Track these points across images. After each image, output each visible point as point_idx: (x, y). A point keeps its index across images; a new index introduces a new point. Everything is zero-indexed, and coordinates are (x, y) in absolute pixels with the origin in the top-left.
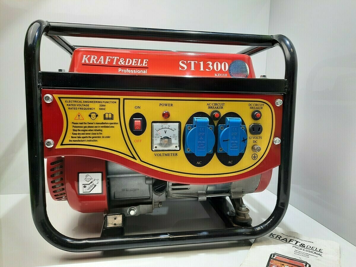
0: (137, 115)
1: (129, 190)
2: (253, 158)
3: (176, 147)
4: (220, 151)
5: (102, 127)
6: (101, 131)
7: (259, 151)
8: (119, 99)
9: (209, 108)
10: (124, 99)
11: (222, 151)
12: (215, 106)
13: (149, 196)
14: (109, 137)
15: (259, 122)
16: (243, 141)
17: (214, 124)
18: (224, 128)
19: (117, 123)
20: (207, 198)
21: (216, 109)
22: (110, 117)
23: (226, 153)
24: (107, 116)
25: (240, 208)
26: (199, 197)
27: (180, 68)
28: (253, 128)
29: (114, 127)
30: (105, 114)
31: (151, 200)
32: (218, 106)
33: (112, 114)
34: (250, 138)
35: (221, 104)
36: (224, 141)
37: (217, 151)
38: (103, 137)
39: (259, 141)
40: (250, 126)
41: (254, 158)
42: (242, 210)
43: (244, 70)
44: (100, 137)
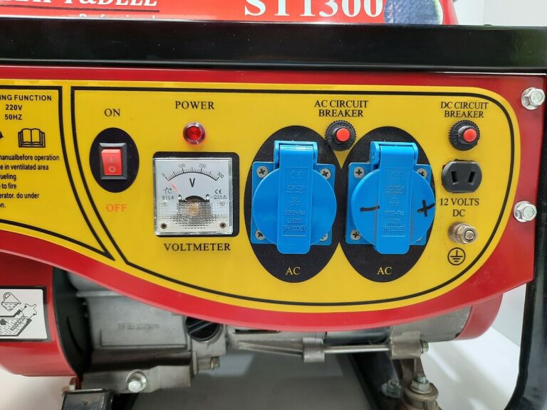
0: (112, 135)
1: (136, 327)
2: (451, 259)
3: (223, 225)
4: (353, 237)
5: (15, 167)
6: (14, 177)
7: (470, 241)
8: (59, 89)
9: (321, 113)
10: (74, 89)
11: (358, 238)
12: (339, 109)
13: (184, 342)
14: (35, 196)
15: (472, 155)
16: (422, 210)
17: (335, 161)
18: (366, 174)
19: (56, 158)
20: (326, 355)
21: (340, 118)
22: (36, 138)
23: (371, 246)
24: (27, 138)
25: (414, 384)
26: (305, 353)
27: (246, 9)
28: (453, 173)
29: (47, 169)
30: (22, 131)
31: (190, 353)
32: (347, 108)
33: (40, 132)
34: (444, 202)
35: (356, 103)
36: (363, 209)
37: (344, 238)
38: (19, 196)
39: (469, 211)
40: (444, 166)
41: (455, 258)
42: (418, 390)
43: (428, 12)
44: (11, 196)
